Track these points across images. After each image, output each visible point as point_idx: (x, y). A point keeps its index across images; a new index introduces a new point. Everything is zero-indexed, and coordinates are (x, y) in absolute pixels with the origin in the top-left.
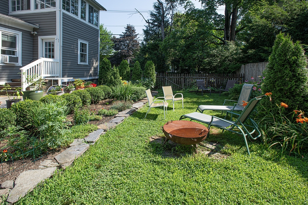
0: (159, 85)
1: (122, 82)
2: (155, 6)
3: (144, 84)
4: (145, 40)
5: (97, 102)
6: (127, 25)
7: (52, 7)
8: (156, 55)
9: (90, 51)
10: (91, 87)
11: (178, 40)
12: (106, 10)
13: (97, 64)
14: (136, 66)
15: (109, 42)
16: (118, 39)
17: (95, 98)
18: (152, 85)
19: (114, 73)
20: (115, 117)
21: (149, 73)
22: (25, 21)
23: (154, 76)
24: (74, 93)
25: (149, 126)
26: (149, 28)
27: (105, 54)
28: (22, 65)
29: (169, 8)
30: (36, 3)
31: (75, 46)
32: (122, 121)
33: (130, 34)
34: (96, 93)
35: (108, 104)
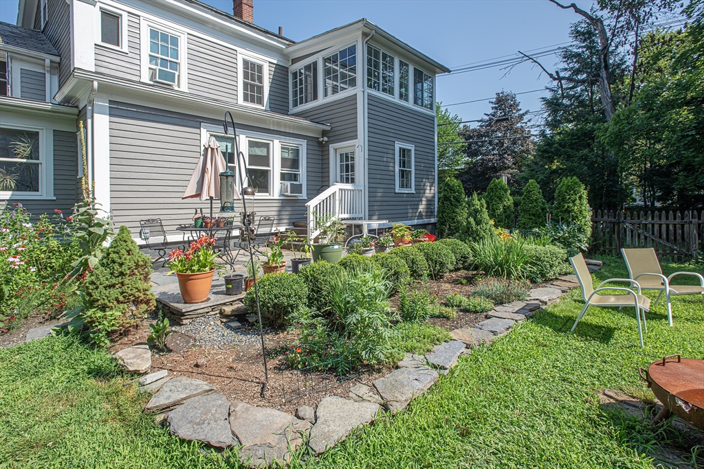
0: (604, 242)
1: (496, 232)
2: (578, 32)
3: (555, 240)
4: (548, 124)
5: (441, 276)
6: (496, 96)
7: (350, 88)
8: (586, 160)
9: (418, 164)
10: (426, 242)
11: (664, 110)
12: (449, 71)
13: (432, 191)
14: (529, 192)
15: (453, 140)
16: (474, 130)
17: (436, 266)
18: (580, 241)
19: (474, 210)
20: (487, 317)
21: (568, 211)
22: (311, 121)
23: (585, 217)
24: (395, 253)
25: (588, 357)
26: (560, 92)
27: (446, 168)
28: (306, 198)
29: (622, 27)
30: (325, 86)
31: (390, 156)
32: (508, 329)
33: (504, 115)
34: (437, 254)
35: (464, 281)
